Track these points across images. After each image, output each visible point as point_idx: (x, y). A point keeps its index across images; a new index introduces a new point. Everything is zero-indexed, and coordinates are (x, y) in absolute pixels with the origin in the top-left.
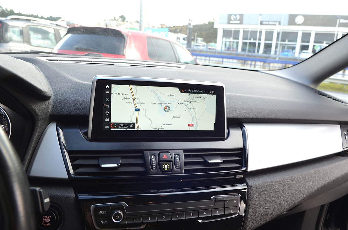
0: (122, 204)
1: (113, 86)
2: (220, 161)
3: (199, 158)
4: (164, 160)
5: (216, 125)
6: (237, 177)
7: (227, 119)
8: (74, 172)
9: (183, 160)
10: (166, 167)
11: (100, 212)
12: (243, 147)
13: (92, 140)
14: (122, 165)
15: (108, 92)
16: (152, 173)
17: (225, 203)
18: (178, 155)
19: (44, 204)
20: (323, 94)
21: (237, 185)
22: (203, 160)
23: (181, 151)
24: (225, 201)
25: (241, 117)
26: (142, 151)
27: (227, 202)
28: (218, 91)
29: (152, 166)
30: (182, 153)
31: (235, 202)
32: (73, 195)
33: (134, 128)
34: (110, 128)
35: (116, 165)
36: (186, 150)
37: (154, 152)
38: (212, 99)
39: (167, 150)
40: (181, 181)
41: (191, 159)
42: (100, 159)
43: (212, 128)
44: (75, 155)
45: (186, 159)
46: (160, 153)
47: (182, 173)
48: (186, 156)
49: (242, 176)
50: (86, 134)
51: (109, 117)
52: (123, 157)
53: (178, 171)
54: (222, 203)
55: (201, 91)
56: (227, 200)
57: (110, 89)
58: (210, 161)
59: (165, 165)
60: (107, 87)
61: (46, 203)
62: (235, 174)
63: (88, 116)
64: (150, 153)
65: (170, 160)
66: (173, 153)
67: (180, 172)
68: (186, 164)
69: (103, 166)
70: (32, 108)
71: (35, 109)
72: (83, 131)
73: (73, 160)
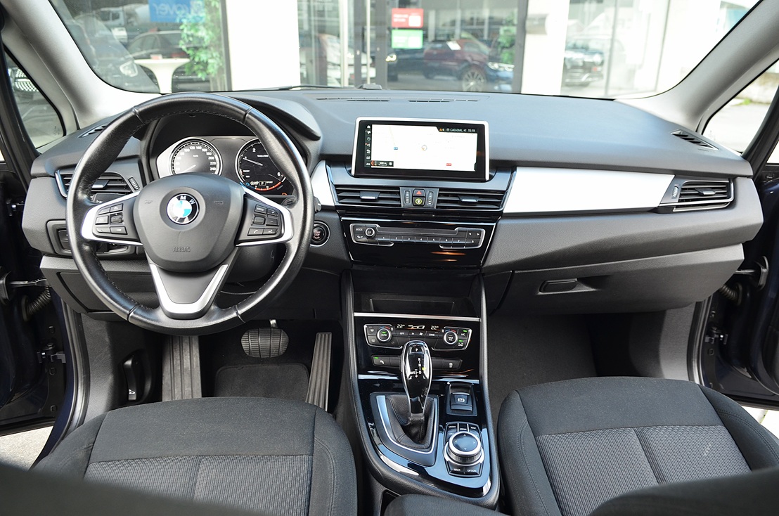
1: (373, 126)
2: (474, 201)
3: (454, 197)
4: (418, 195)
5: (476, 165)
7: (490, 161)
8: (339, 201)
9: (436, 198)
10: (419, 202)
11: (357, 229)
12: (504, 190)
13: (355, 176)
15: (369, 132)
16: (405, 207)
18: (432, 192)
21: (485, 222)
22: (457, 199)
23: (436, 189)
25: (513, 159)
26: (398, 188)
28: (479, 130)
30: (437, 191)
32: (337, 217)
33: (392, 166)
34: (371, 165)
35: (374, 198)
36: (441, 189)
37: (410, 188)
38: (473, 138)
39: (422, 188)
40: (433, 215)
41: (445, 197)
42: (361, 192)
43: (472, 169)
44: (339, 189)
45: (440, 197)
46: (415, 189)
47: (433, 208)
48: (440, 195)
50: (350, 171)
51: (370, 155)
52: (381, 192)
53: (430, 206)
55: (461, 130)
57: (371, 129)
58: (463, 200)
59: (418, 200)
60: (368, 128)
63: (352, 156)
64: (405, 189)
65: (423, 196)
66: (427, 190)
68: (439, 201)
69: (364, 197)
70: (307, 147)
72: (348, 169)
73: (338, 192)
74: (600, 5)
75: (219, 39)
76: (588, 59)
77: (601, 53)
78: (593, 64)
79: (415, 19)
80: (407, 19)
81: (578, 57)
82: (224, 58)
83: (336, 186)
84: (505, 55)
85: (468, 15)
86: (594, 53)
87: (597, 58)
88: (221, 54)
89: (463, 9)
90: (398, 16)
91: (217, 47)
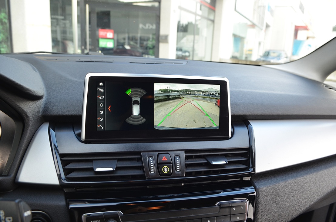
0: (118, 213)
2: (224, 162)
3: (201, 159)
4: (163, 162)
6: (244, 180)
8: (66, 177)
9: (184, 162)
10: (166, 170)
12: (249, 146)
13: (86, 142)
14: (118, 169)
16: (150, 177)
17: (232, 209)
18: (179, 156)
19: (24, 219)
20: (331, 88)
21: (243, 188)
22: (206, 161)
23: (182, 151)
24: (231, 207)
25: (247, 114)
26: (139, 153)
27: (234, 209)
29: (150, 169)
30: (183, 154)
31: (242, 208)
35: (111, 169)
36: (187, 151)
37: (152, 153)
39: (166, 152)
40: (183, 184)
41: (192, 160)
42: (94, 161)
45: (188, 161)
46: (159, 154)
47: (183, 176)
48: (187, 158)
49: (249, 178)
50: (79, 136)
51: (104, 116)
52: (119, 160)
53: (179, 174)
54: (227, 209)
56: (234, 207)
57: (104, 87)
58: (214, 163)
59: (164, 168)
60: (100, 85)
61: (26, 217)
62: (241, 177)
64: (148, 155)
65: (169, 162)
66: (173, 154)
67: (180, 175)
68: (188, 166)
69: (98, 170)
70: (22, 109)
71: (24, 109)
72: (77, 132)
73: (65, 163)
74: (185, 33)
75: (7, 38)
76: (184, 54)
77: (189, 52)
78: (186, 56)
79: (110, 35)
80: (106, 35)
81: (180, 53)
82: (9, 48)
83: (62, 156)
84: (151, 52)
85: (131, 35)
86: (185, 52)
87: (187, 54)
88: (8, 46)
89: (128, 33)
90: (102, 33)
91: (6, 42)
